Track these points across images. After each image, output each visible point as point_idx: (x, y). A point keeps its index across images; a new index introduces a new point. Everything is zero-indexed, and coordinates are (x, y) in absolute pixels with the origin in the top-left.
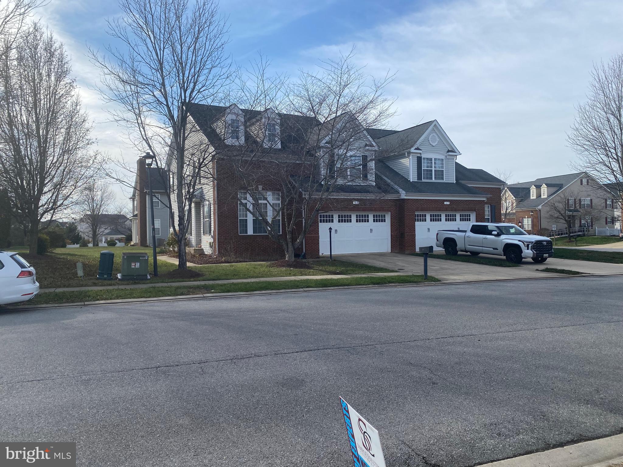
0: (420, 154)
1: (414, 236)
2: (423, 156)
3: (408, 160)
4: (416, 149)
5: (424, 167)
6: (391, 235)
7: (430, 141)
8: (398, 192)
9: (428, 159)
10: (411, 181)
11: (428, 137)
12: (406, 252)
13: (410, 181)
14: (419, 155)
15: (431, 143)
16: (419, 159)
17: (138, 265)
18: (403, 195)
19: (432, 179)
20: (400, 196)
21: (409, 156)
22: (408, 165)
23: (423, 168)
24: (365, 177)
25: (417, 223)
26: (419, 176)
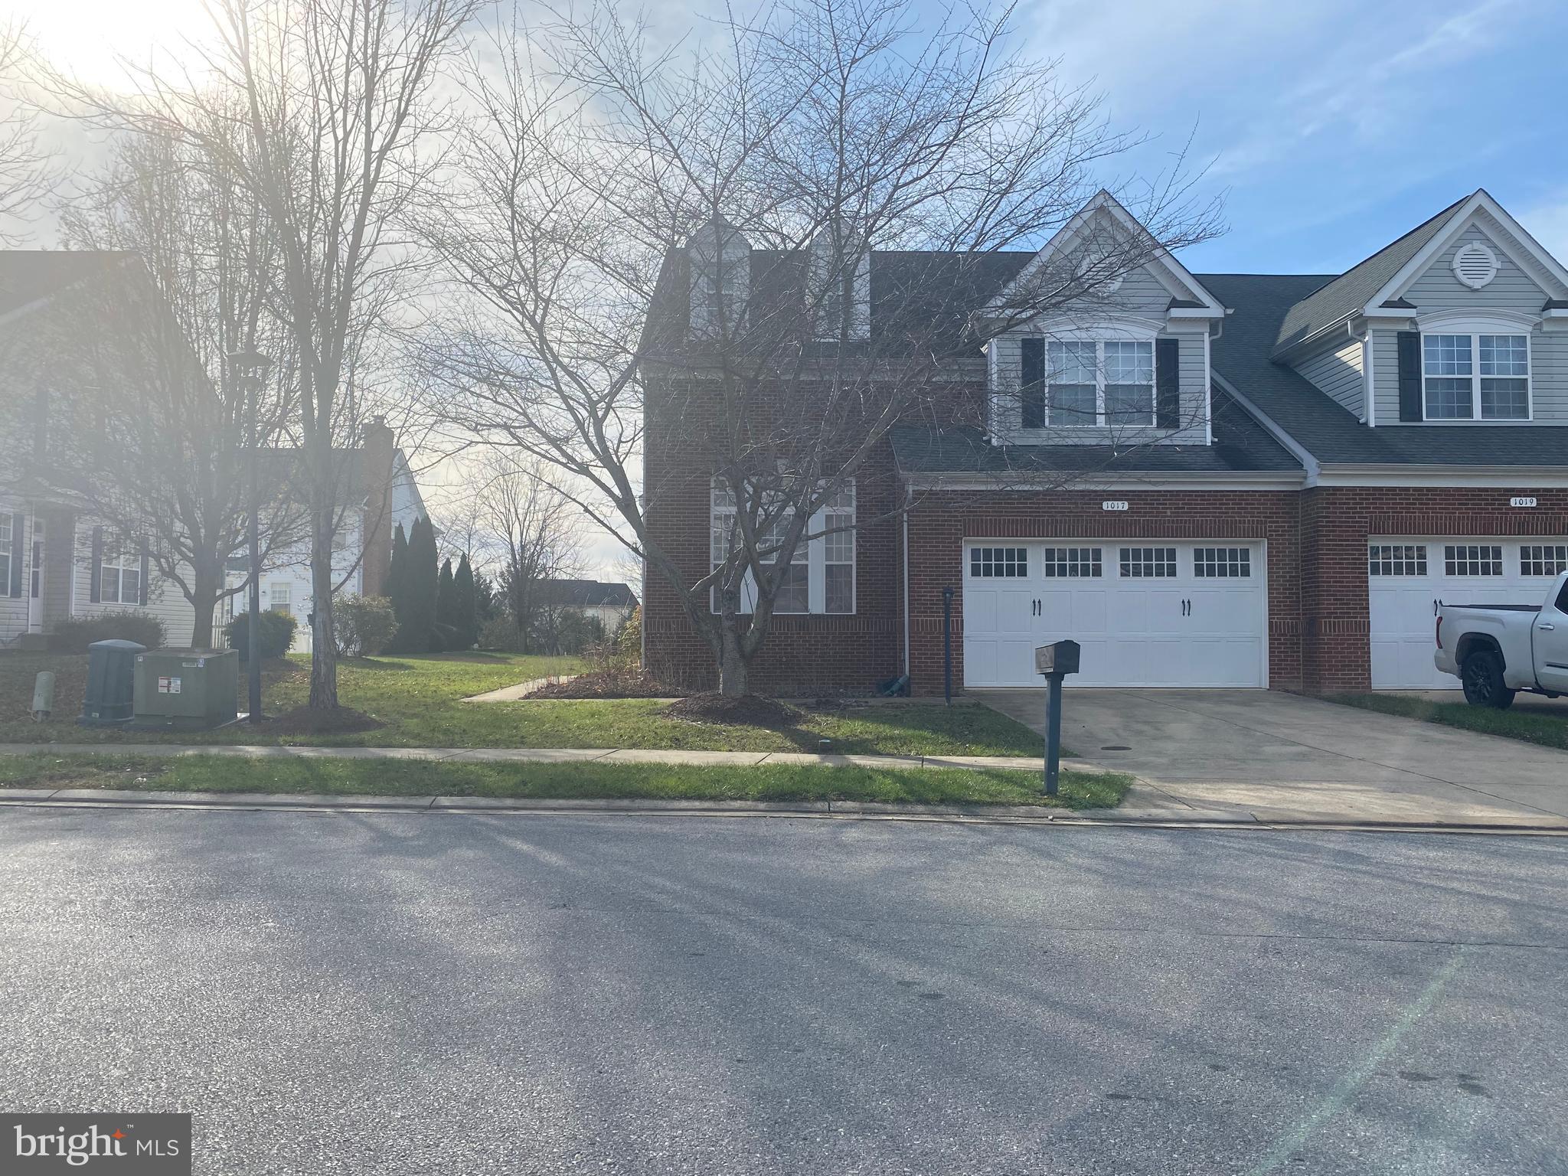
0: (1412, 320)
1: (1364, 628)
2: (1427, 329)
3: (1361, 352)
4: (1387, 304)
5: (1432, 368)
6: (1271, 623)
7: (1459, 273)
8: (1298, 465)
9: (1448, 340)
10: (1372, 424)
11: (1448, 258)
12: (1326, 692)
13: (1366, 424)
14: (1406, 327)
15: (1464, 279)
16: (1409, 345)
17: (176, 685)
18: (1317, 475)
19: (1469, 413)
20: (1305, 478)
21: (1363, 334)
22: (1360, 367)
23: (1424, 376)
24: (1169, 419)
25: (1375, 581)
26: (1409, 404)
